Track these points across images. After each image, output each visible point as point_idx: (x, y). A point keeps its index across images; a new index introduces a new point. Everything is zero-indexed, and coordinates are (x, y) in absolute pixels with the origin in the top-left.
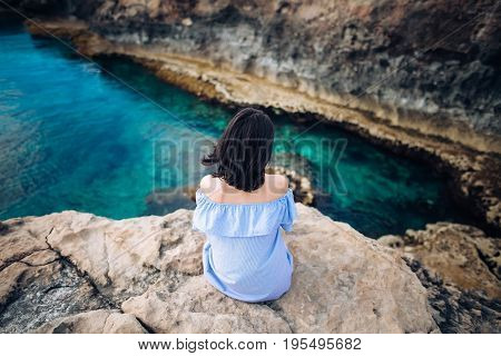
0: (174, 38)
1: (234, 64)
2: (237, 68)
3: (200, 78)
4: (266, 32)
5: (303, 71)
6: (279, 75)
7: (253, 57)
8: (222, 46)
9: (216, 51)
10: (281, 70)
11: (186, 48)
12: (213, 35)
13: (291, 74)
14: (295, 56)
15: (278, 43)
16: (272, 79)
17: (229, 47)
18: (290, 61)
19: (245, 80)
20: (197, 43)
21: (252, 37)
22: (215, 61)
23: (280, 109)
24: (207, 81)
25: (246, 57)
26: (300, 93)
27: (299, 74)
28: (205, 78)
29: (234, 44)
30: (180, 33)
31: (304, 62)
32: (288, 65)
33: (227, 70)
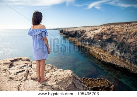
0: (96, 44)
1: (109, 52)
2: (109, 53)
3: (98, 54)
4: (119, 45)
5: (127, 56)
6: (120, 56)
7: (114, 51)
8: (107, 47)
9: (105, 48)
10: (121, 55)
11: (98, 47)
12: (105, 44)
13: (123, 57)
14: (125, 52)
15: (121, 48)
16: (118, 57)
17: (108, 48)
18: (124, 53)
19: (110, 56)
20: (100, 46)
21: (115, 46)
22: (104, 50)
23: (117, 65)
24: (100, 55)
25: (112, 51)
26: (125, 63)
27: (125, 57)
28: (99, 54)
29: (110, 47)
30: (97, 43)
31: (127, 54)
32: (123, 54)
33: (107, 53)
